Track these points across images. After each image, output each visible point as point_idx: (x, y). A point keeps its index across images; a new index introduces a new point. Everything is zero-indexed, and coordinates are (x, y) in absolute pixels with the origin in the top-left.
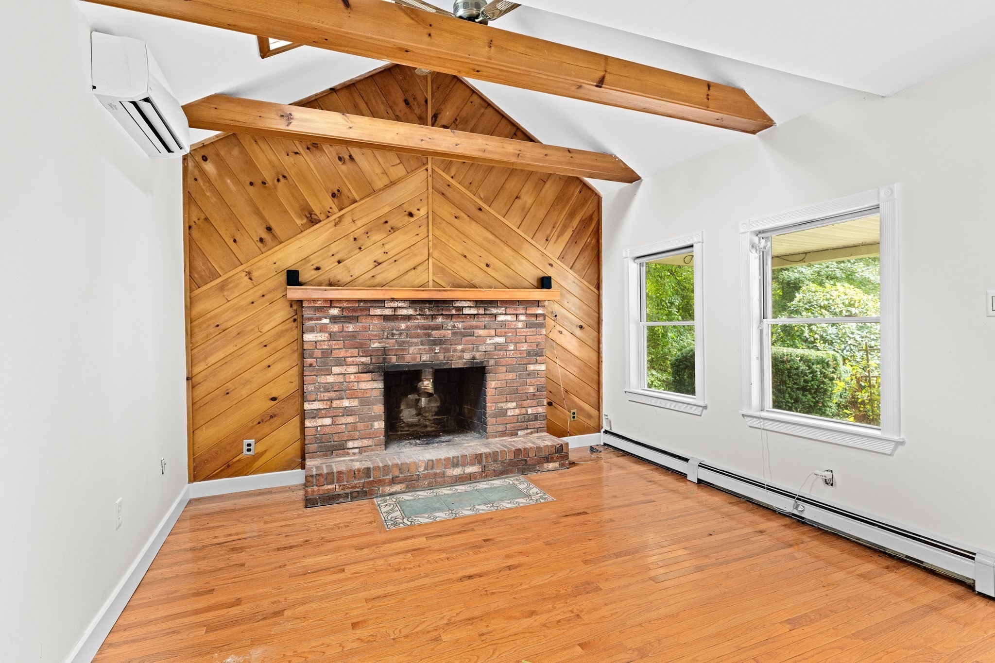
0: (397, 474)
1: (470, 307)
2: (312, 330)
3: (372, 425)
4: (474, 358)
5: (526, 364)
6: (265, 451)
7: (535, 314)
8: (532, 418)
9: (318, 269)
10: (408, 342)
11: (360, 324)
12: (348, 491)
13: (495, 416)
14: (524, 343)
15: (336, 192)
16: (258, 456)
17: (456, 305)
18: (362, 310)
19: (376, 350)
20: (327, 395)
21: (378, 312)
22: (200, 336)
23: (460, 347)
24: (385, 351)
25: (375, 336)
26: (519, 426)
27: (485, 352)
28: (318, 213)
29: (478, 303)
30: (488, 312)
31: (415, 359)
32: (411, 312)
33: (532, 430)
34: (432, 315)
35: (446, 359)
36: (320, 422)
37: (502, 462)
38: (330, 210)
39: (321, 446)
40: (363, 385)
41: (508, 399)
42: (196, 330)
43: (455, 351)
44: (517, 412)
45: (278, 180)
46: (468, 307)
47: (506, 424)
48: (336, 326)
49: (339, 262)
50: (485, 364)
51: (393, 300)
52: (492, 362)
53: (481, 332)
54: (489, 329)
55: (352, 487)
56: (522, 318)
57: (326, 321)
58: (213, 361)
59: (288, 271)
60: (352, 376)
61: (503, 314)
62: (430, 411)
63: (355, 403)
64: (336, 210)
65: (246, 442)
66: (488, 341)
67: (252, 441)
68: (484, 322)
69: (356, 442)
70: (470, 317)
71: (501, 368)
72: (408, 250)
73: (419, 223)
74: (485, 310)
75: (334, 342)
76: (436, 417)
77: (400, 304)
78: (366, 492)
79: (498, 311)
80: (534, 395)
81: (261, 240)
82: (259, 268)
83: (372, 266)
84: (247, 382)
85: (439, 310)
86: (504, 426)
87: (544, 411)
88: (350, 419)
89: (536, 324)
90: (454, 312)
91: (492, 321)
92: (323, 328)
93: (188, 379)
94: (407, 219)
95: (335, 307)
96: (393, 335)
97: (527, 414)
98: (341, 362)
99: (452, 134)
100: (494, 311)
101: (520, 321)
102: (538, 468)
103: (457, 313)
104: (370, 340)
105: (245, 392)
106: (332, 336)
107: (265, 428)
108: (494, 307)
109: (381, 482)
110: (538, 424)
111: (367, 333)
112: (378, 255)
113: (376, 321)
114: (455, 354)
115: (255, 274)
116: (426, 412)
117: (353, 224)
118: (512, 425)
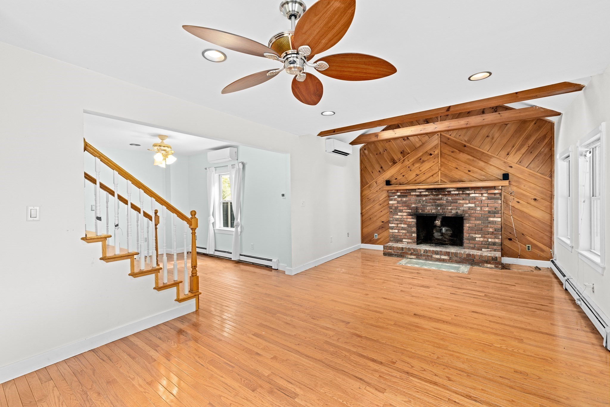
0: (413, 252)
1: (455, 191)
2: (392, 200)
3: (412, 235)
4: (457, 213)
5: (488, 217)
6: (380, 238)
7: (494, 193)
8: (491, 244)
9: (396, 179)
10: (426, 205)
11: (408, 198)
12: (396, 253)
13: (469, 239)
14: (486, 207)
15: (402, 151)
16: (378, 239)
17: (447, 190)
18: (408, 193)
19: (414, 207)
20: (396, 222)
21: (414, 193)
22: (364, 201)
23: (450, 208)
24: (417, 208)
25: (413, 202)
26: (483, 246)
27: (463, 210)
28: (396, 160)
29: (458, 189)
30: (464, 193)
31: (429, 211)
32: (427, 193)
33: (492, 250)
34: (437, 194)
35: (443, 212)
36: (394, 231)
37: (460, 258)
38: (400, 158)
39: (394, 239)
40: (409, 220)
41: (476, 233)
42: (363, 200)
43: (447, 209)
44: (482, 239)
45: (384, 151)
46: (453, 190)
47: (475, 244)
48: (399, 199)
49: (403, 176)
50: (463, 216)
51: (419, 189)
52: (467, 215)
53: (461, 202)
54: (465, 200)
55: (397, 253)
56: (486, 195)
57: (396, 197)
58: (367, 209)
59: (386, 181)
60: (405, 216)
61: (473, 193)
62: (447, 235)
63: (406, 226)
64: (402, 158)
65: (375, 234)
66: (465, 206)
67: (377, 234)
68: (463, 197)
69: (406, 240)
70: (455, 195)
71: (472, 218)
72: (430, 169)
73: (434, 157)
74: (463, 192)
75: (399, 204)
76: (450, 238)
77: (422, 191)
78: (402, 255)
79: (470, 192)
80: (493, 233)
81: (379, 171)
82: (379, 180)
83: (415, 176)
84: (376, 216)
85: (439, 192)
86: (474, 245)
87: (500, 241)
88: (404, 231)
89: (495, 198)
90: (446, 193)
91: (467, 197)
92: (395, 200)
93: (361, 214)
94: (429, 156)
95: (398, 192)
96: (420, 202)
97: (488, 241)
98: (401, 211)
99: (433, 125)
100: (468, 192)
101: (484, 197)
102: (481, 265)
103: (448, 193)
104: (411, 204)
105: (375, 219)
106: (398, 202)
107: (380, 231)
108: (468, 190)
109: (407, 254)
110: (495, 247)
111: (410, 201)
112: (418, 172)
113: (414, 197)
114: (447, 211)
115: (378, 182)
116: (445, 235)
117: (408, 162)
118: (479, 245)
